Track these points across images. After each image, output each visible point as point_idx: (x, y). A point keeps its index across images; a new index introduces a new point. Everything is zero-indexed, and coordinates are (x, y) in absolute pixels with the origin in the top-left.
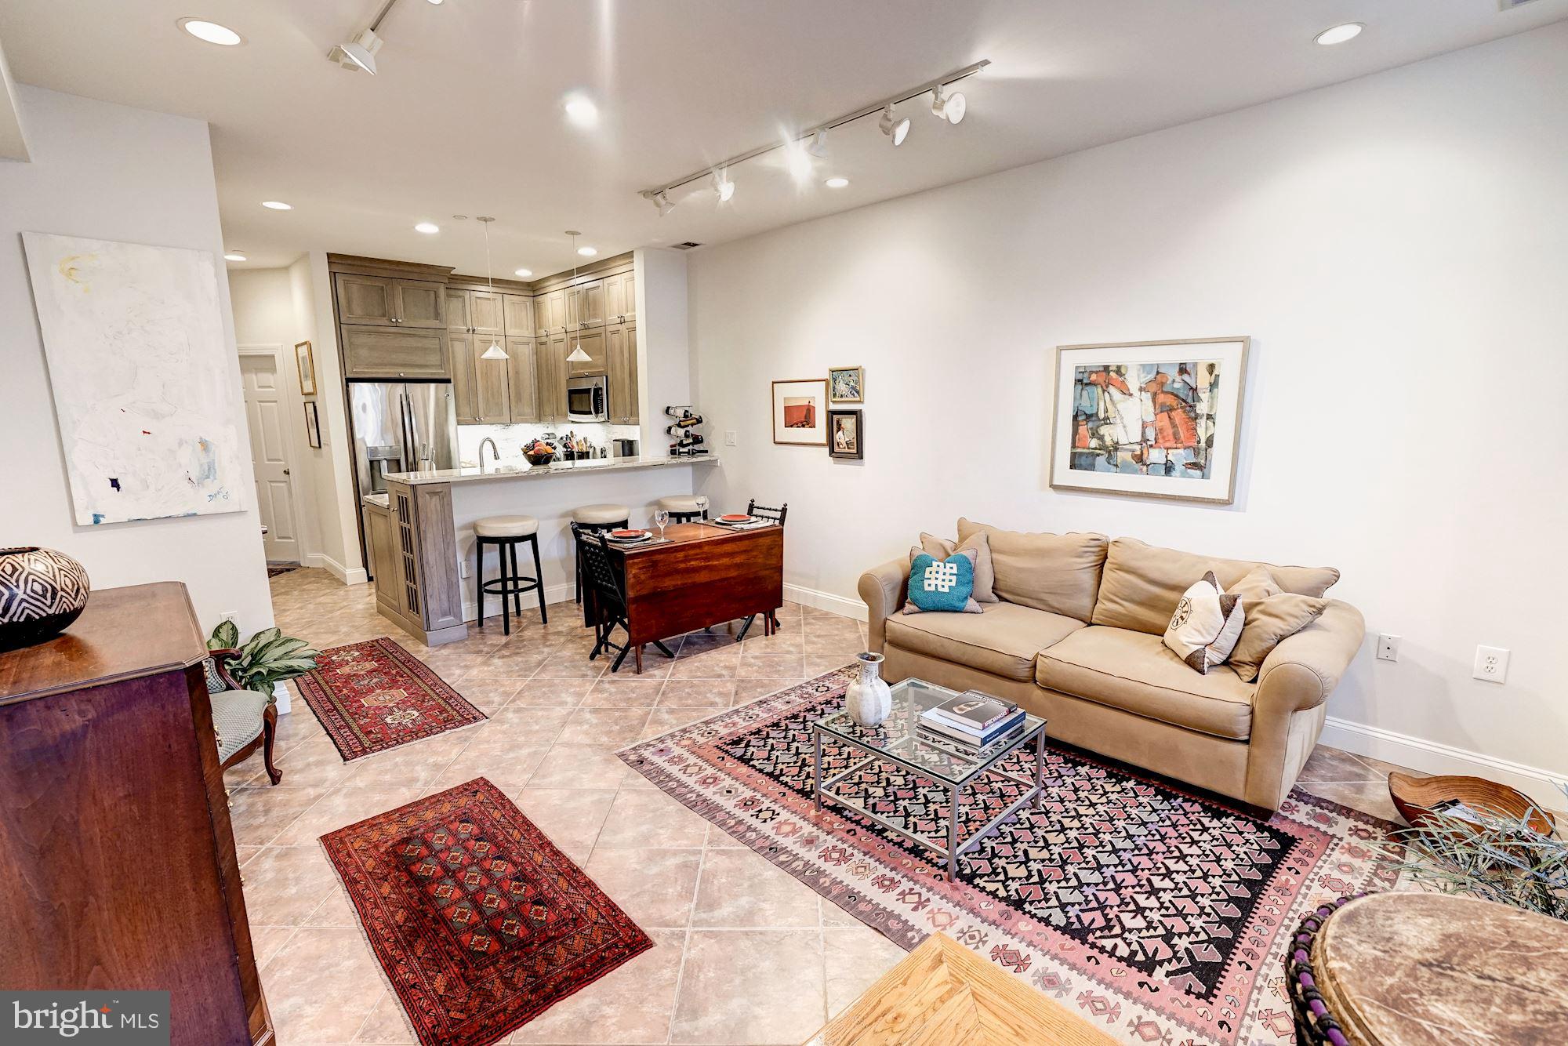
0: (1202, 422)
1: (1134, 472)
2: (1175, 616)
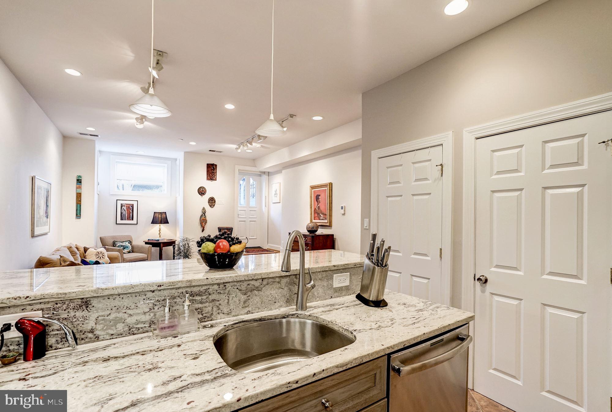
2: (98, 257)
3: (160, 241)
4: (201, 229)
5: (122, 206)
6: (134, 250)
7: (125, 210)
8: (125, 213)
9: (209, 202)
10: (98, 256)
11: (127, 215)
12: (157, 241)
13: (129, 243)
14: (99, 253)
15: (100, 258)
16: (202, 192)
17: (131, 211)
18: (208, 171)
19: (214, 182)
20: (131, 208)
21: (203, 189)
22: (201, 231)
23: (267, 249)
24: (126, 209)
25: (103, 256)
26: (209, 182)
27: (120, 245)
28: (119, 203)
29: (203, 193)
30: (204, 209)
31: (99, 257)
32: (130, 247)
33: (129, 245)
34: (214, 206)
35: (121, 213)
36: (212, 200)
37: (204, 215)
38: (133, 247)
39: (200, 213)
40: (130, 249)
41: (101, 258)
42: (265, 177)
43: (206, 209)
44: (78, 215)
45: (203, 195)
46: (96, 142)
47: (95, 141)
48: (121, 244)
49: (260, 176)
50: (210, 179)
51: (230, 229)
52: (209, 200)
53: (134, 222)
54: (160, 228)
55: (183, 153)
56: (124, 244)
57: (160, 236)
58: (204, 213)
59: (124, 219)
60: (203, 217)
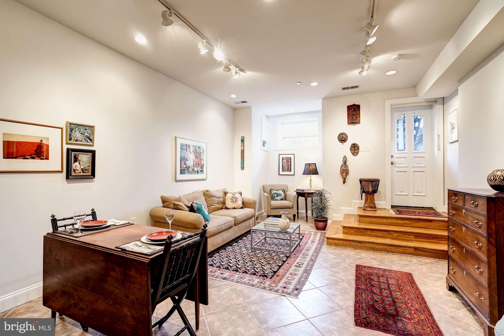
3: (305, 192)
4: (342, 181)
6: (287, 198)
7: (285, 163)
8: (285, 165)
9: (351, 150)
10: (232, 200)
11: (286, 168)
12: (302, 191)
13: (282, 191)
14: (233, 198)
15: (234, 202)
16: (343, 138)
17: (289, 164)
18: (348, 114)
19: (357, 126)
20: (289, 160)
21: (344, 136)
22: (342, 183)
23: (443, 212)
24: (285, 162)
25: (236, 201)
26: (352, 126)
27: (274, 193)
28: (281, 156)
29: (343, 140)
30: (345, 157)
31: (233, 201)
32: (283, 195)
33: (283, 193)
34: (357, 153)
35: (282, 165)
36: (354, 147)
37: (344, 164)
38: (285, 196)
39: (341, 163)
40: (283, 197)
41: (235, 202)
42: (438, 108)
43: (347, 158)
44: (243, 168)
45: (343, 142)
46: (252, 108)
48: (276, 192)
49: (431, 107)
50: (352, 123)
51: (374, 181)
52: (352, 147)
53: (292, 173)
54: (311, 179)
55: (321, 101)
56: (278, 192)
57: (311, 187)
58: (345, 162)
59: (284, 170)
60: (343, 167)
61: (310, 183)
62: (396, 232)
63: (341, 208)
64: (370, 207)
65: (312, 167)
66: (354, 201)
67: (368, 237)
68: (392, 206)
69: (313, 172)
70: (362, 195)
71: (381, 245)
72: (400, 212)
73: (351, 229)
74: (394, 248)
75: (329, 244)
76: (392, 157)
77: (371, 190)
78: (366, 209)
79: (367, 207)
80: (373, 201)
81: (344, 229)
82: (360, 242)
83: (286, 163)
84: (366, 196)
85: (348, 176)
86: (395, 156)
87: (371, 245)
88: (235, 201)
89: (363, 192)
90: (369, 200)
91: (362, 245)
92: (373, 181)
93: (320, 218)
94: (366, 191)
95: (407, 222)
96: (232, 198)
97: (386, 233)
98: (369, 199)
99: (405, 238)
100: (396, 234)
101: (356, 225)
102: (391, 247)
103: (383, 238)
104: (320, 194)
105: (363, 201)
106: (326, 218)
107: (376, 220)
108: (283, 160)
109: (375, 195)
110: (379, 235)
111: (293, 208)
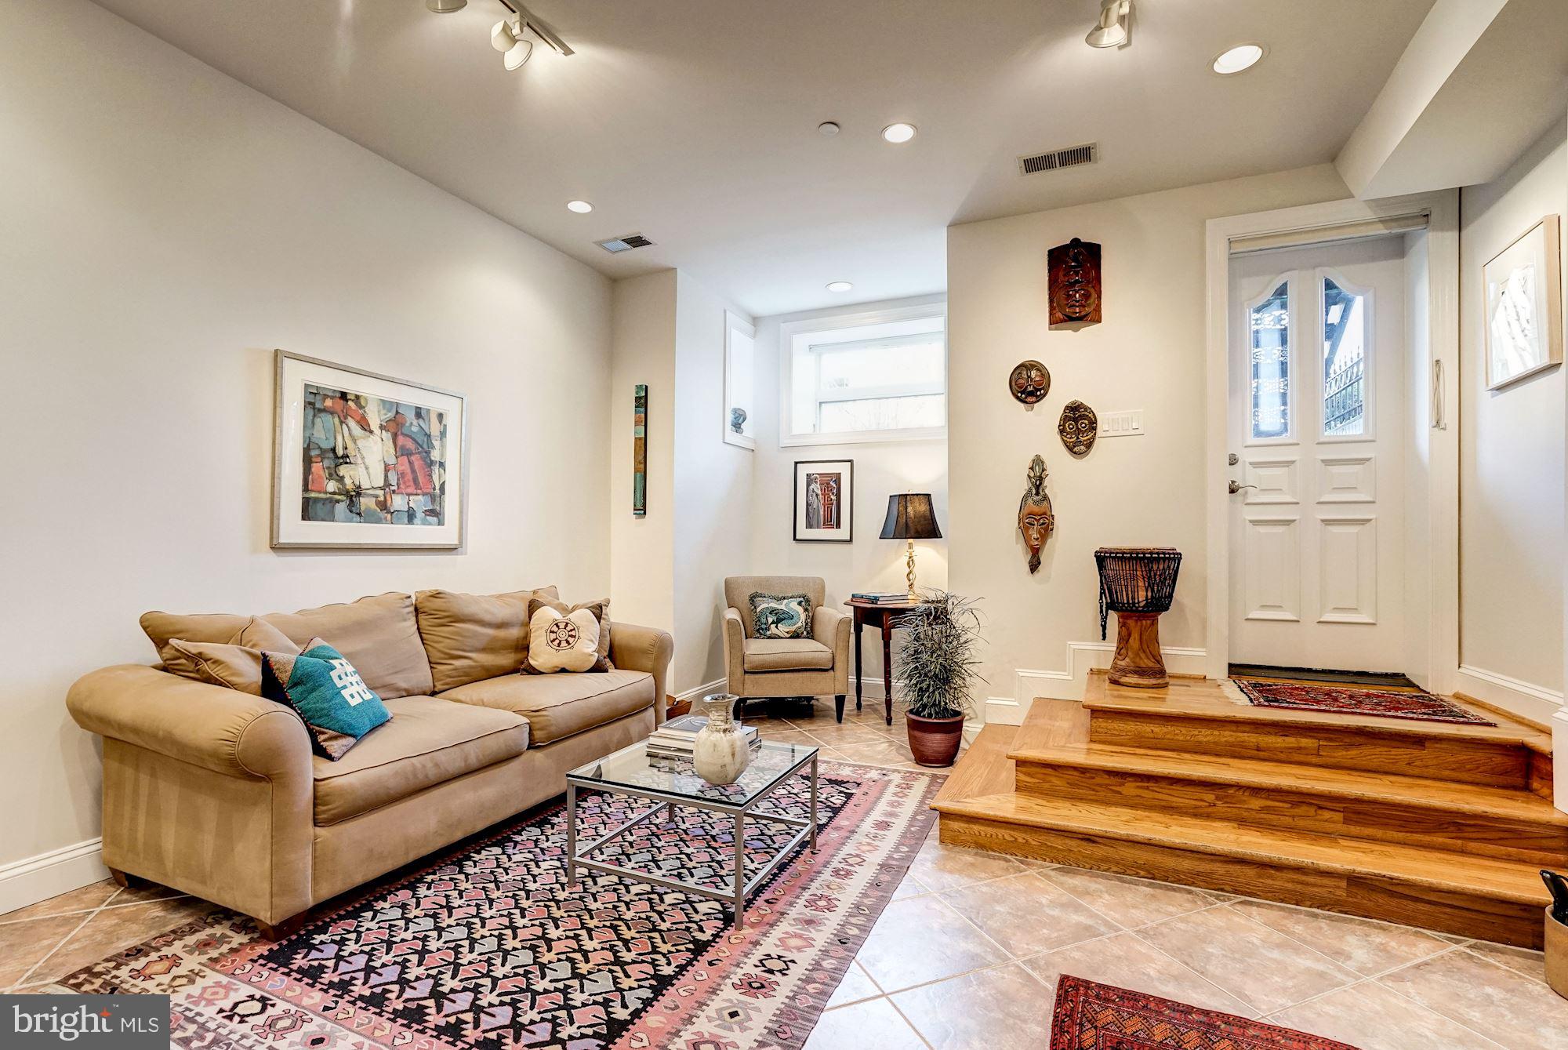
0: (436, 468)
1: (379, 521)
2: (554, 640)
3: (880, 604)
4: (1023, 559)
5: (810, 479)
6: (818, 630)
7: (817, 495)
8: (819, 504)
9: (1062, 431)
10: (553, 636)
11: (822, 513)
12: (873, 603)
13: (800, 604)
14: (558, 626)
15: (559, 645)
16: (1029, 386)
17: (834, 497)
18: (1054, 286)
19: (1088, 331)
20: (831, 485)
21: (1033, 373)
22: (1027, 568)
23: (1457, 696)
24: (819, 492)
25: (570, 639)
26: (1066, 336)
27: (768, 608)
29: (1030, 389)
30: (1038, 462)
31: (557, 641)
32: (803, 617)
33: (800, 610)
34: (1089, 445)
35: (808, 505)
36: (1076, 420)
37: (1034, 491)
38: (811, 621)
40: (800, 624)
41: (564, 644)
43: (1048, 464)
44: (641, 509)
45: (1029, 399)
46: (681, 274)
47: (675, 269)
48: (774, 605)
50: (1066, 321)
51: (1158, 560)
52: (1065, 419)
53: (843, 533)
54: (913, 554)
55: (943, 235)
56: (782, 607)
57: (911, 586)
58: (1038, 483)
59: (814, 522)
60: (1030, 501)
61: (908, 570)
62: (1256, 790)
63: (1022, 672)
64: (1141, 672)
65: (916, 509)
66: (1075, 645)
67: (1126, 813)
68: (1231, 666)
69: (920, 530)
70: (1104, 619)
71: (1188, 854)
72: (1271, 697)
73: (1049, 771)
74: (1250, 872)
75: (949, 840)
76: (1233, 461)
77: (1142, 596)
78: (1124, 680)
79: (1125, 672)
80: (1150, 647)
81: (1024, 769)
82: (1089, 838)
83: (820, 497)
84: (1123, 625)
85: (1049, 541)
86: (1245, 457)
87: (1143, 856)
88: (568, 642)
89: (1111, 606)
90: (1134, 642)
91: (1100, 851)
92: (1152, 560)
93: (930, 716)
94: (1123, 604)
95: (1305, 742)
96: (555, 629)
97: (1210, 797)
98: (1135, 635)
99: (1301, 823)
100: (1256, 803)
101: (1077, 753)
102: (1238, 867)
103: (1195, 816)
104: (938, 614)
105: (1111, 645)
106: (958, 713)
107: (1165, 729)
108: (808, 485)
109: (1162, 618)
110: (1177, 801)
111: (833, 668)
